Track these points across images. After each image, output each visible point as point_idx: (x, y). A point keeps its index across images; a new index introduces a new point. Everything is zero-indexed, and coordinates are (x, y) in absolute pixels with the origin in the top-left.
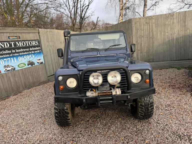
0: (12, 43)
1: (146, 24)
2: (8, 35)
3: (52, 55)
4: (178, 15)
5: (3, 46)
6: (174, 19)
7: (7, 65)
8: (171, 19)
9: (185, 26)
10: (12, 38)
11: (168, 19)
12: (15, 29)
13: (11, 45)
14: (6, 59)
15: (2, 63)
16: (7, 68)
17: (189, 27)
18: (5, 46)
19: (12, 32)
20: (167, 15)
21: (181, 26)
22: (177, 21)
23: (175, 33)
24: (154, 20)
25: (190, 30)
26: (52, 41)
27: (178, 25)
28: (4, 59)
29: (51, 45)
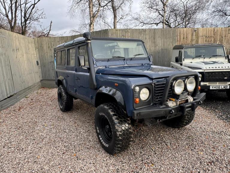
1: (122, 36)
3: (3, 67)
4: (150, 31)
6: (146, 34)
8: (144, 34)
9: (155, 42)
11: (142, 34)
17: (158, 44)
20: (141, 30)
21: (151, 42)
22: (149, 37)
23: (148, 49)
24: (130, 33)
25: (158, 47)
26: (3, 46)
27: (150, 40)
29: (2, 53)
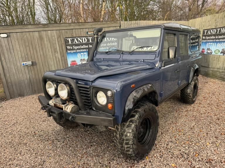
0: (90, 38)
2: (87, 30)
5: (81, 41)
7: (83, 59)
10: (90, 33)
12: (94, 24)
13: (88, 40)
14: (83, 53)
15: (78, 57)
16: (83, 61)
18: (83, 42)
19: (90, 27)
28: (81, 54)
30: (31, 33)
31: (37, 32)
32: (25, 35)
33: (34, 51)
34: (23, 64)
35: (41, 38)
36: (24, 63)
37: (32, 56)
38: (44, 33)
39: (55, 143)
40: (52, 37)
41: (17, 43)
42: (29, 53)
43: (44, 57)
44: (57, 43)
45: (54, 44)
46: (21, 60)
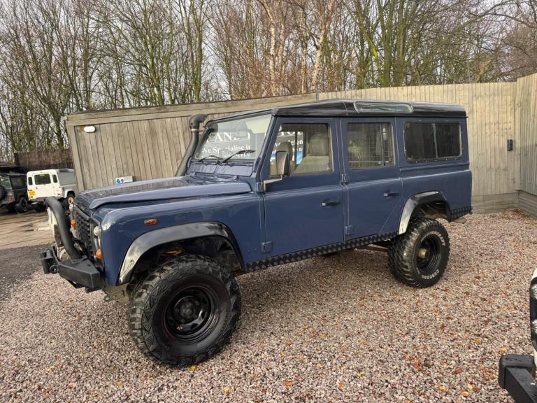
30: (135, 124)
31: (146, 122)
32: (125, 127)
33: (140, 156)
34: (118, 181)
35: (153, 133)
36: (120, 179)
37: (135, 165)
38: (158, 123)
39: (82, 321)
40: (172, 129)
41: (110, 143)
42: (131, 161)
43: (157, 168)
44: (182, 141)
45: (177, 143)
46: (115, 174)
